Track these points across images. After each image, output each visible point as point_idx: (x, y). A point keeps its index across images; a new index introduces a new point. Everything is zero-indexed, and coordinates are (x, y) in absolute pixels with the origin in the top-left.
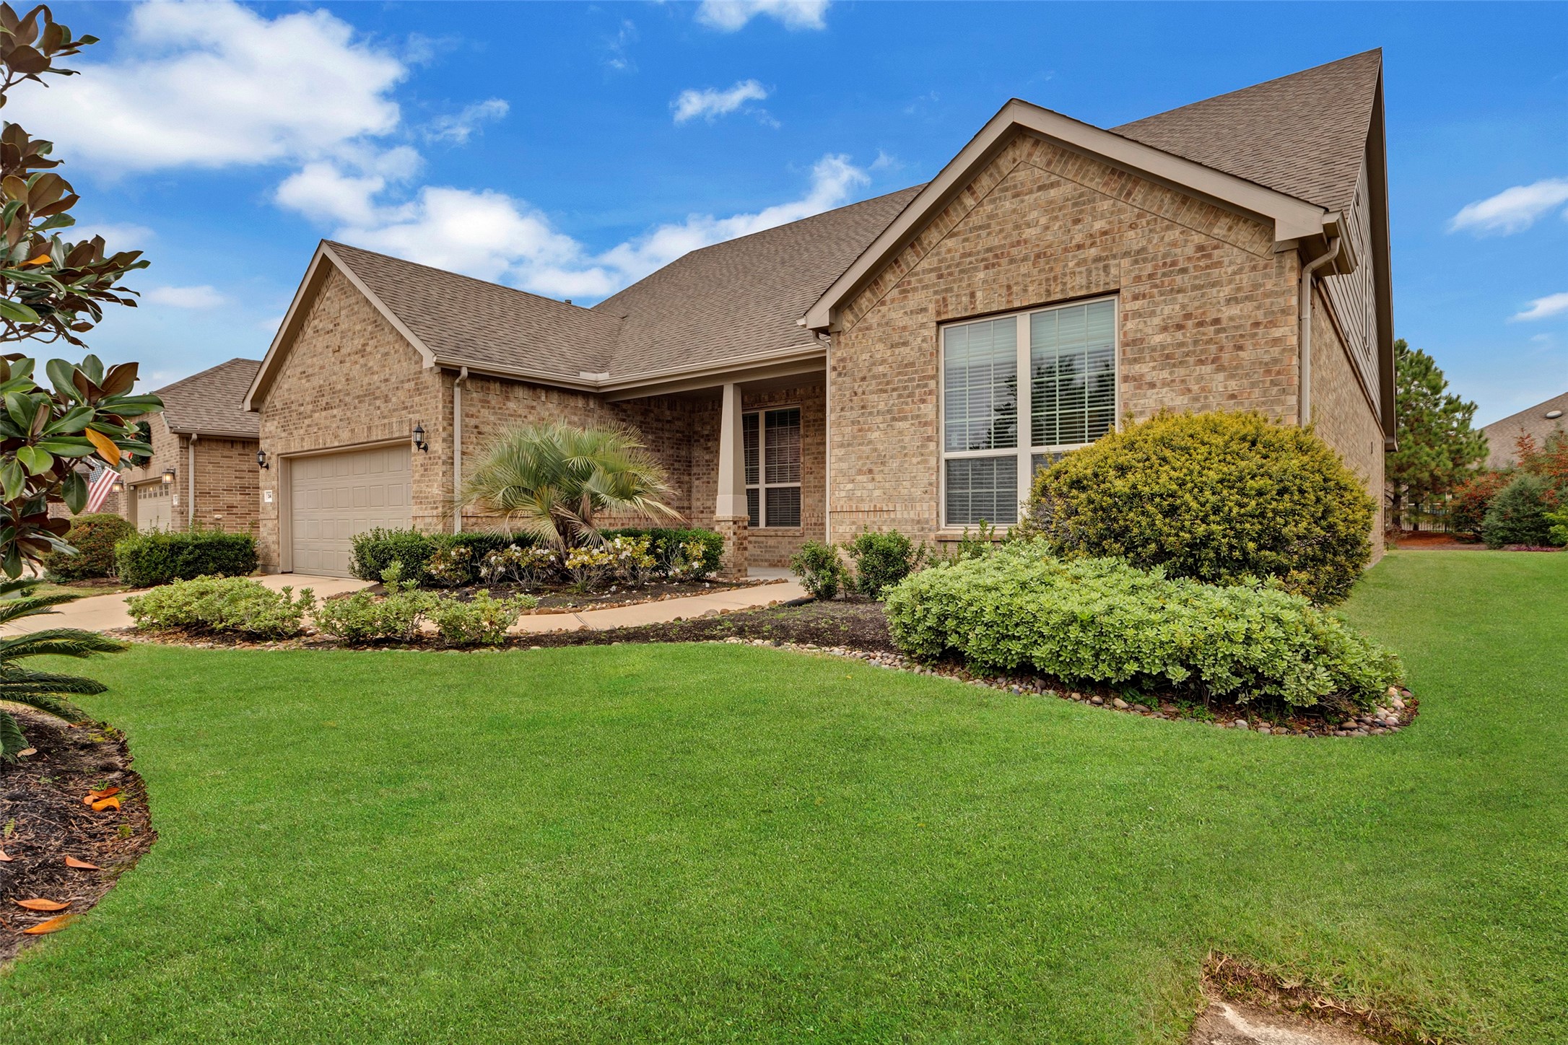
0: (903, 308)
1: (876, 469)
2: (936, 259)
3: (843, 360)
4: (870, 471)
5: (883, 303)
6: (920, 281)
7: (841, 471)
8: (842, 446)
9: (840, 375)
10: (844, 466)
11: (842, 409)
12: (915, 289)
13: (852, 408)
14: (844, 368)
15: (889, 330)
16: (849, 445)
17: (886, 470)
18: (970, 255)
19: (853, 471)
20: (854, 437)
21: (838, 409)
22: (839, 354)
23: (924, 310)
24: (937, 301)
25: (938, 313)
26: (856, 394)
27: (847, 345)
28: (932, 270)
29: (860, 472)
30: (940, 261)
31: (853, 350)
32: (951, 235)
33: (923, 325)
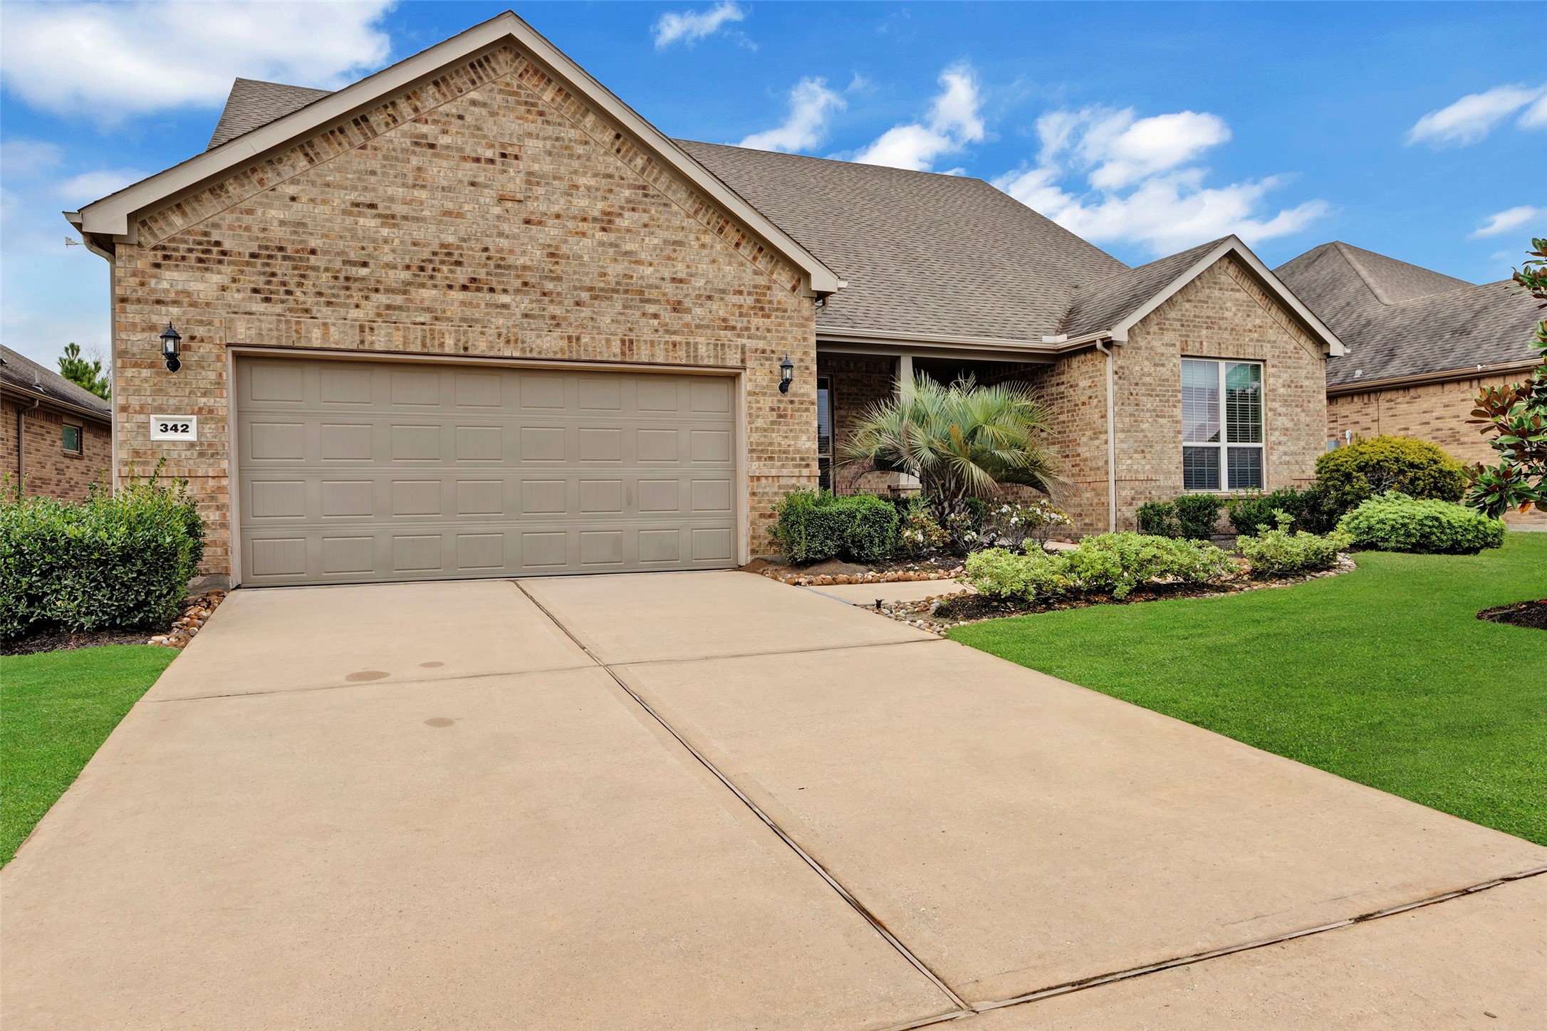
0: (1161, 340)
1: (1146, 450)
2: (1180, 313)
3: (1122, 367)
4: (1143, 451)
5: (1148, 333)
6: (1171, 325)
7: (1123, 450)
8: (1123, 431)
9: (1120, 378)
10: (1125, 446)
11: (1123, 404)
12: (1168, 330)
13: (1129, 404)
14: (1123, 373)
15: (1153, 353)
16: (1128, 431)
17: (1153, 451)
18: (1198, 317)
19: (1132, 451)
20: (1132, 426)
21: (1120, 403)
22: (1119, 362)
23: (1174, 345)
24: (1182, 342)
25: (1183, 350)
26: (1131, 394)
27: (1124, 357)
28: (1178, 320)
29: (1136, 452)
30: (1183, 315)
31: (1129, 362)
32: (1189, 301)
33: (1173, 355)
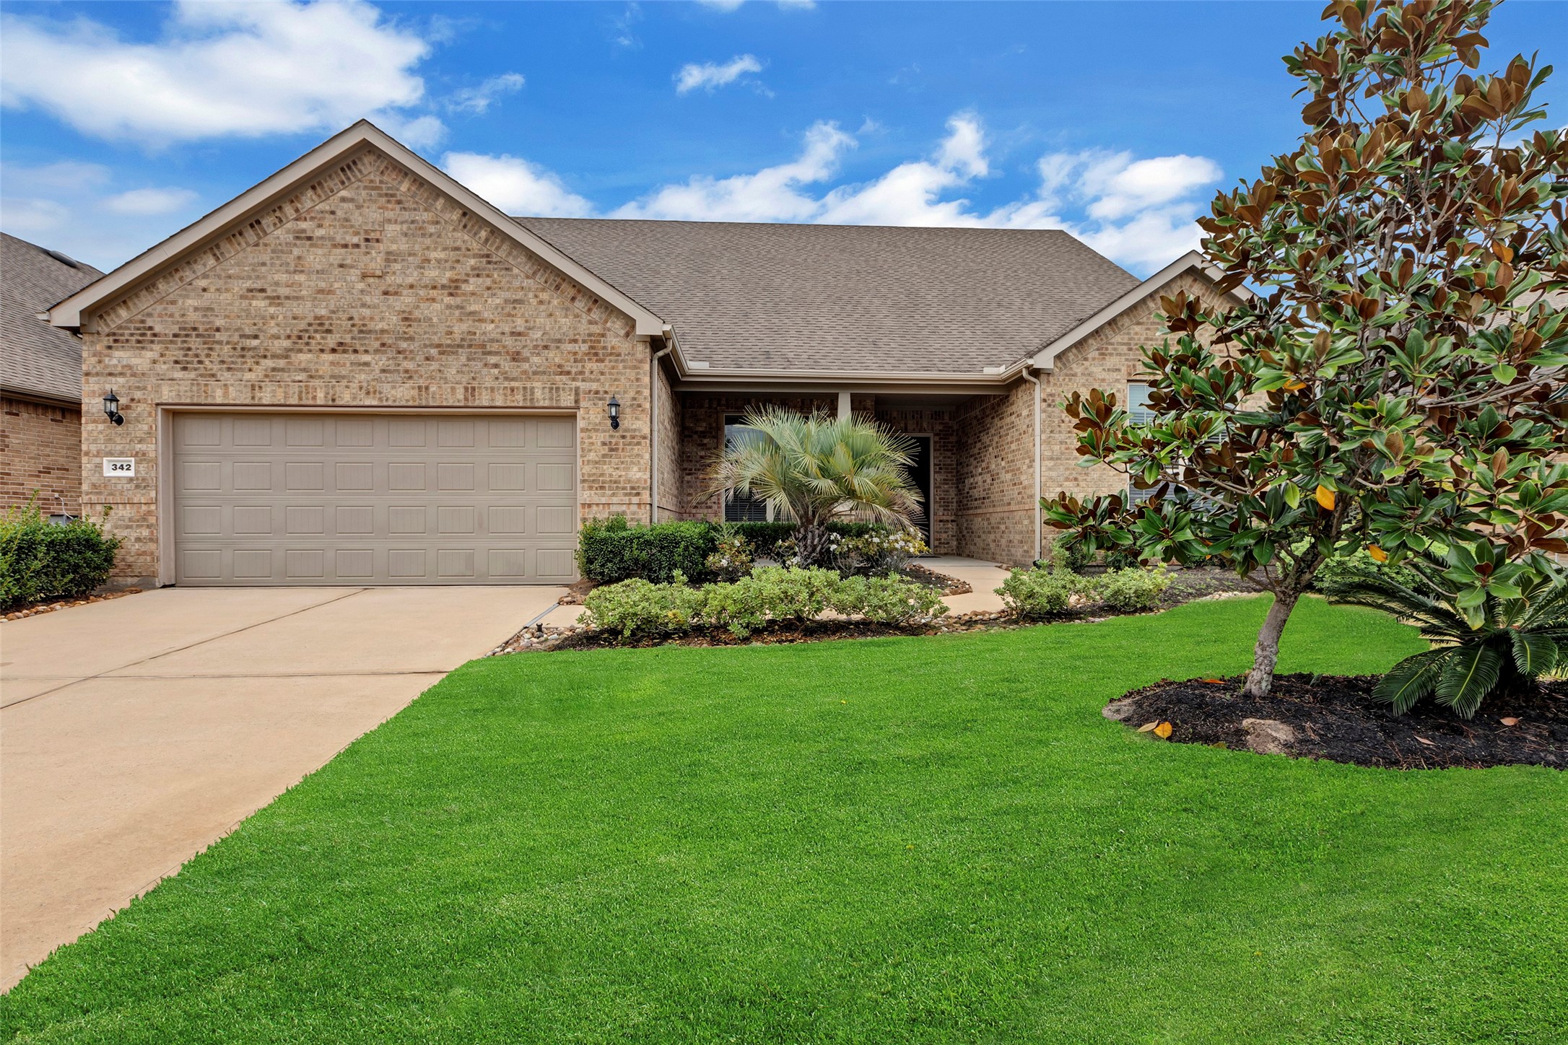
0: (1102, 365)
1: (1080, 478)
2: (1127, 337)
3: (1051, 395)
4: (1076, 479)
5: (1086, 359)
6: (1115, 349)
7: (1051, 478)
8: (1051, 459)
9: (1049, 405)
10: (1053, 474)
11: (1052, 432)
12: (1111, 354)
13: (1060, 432)
14: (1053, 401)
15: (1091, 379)
16: (1057, 459)
17: (1089, 479)
18: (1151, 340)
19: (1062, 478)
20: (1062, 453)
21: (1048, 431)
22: (1049, 390)
23: (1119, 370)
24: (1128, 366)
25: (1130, 374)
26: (1063, 422)
27: (1055, 384)
28: (1124, 344)
29: (1067, 479)
30: (1130, 339)
31: (1061, 389)
32: (1138, 324)
33: (1117, 381)
